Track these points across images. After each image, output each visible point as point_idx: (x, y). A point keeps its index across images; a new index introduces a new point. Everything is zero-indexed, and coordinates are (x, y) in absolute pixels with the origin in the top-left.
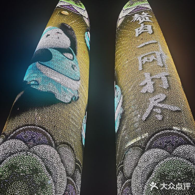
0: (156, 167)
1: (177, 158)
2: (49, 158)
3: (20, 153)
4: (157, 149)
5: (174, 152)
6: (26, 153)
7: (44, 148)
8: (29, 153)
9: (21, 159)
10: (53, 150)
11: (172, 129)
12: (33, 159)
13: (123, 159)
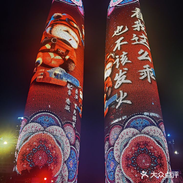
0: (130, 140)
1: (144, 135)
2: (58, 134)
3: (39, 133)
4: (132, 128)
5: (143, 131)
6: (43, 132)
7: (54, 128)
8: (45, 132)
9: (40, 136)
10: (60, 129)
11: (143, 115)
12: (48, 136)
13: (109, 133)
